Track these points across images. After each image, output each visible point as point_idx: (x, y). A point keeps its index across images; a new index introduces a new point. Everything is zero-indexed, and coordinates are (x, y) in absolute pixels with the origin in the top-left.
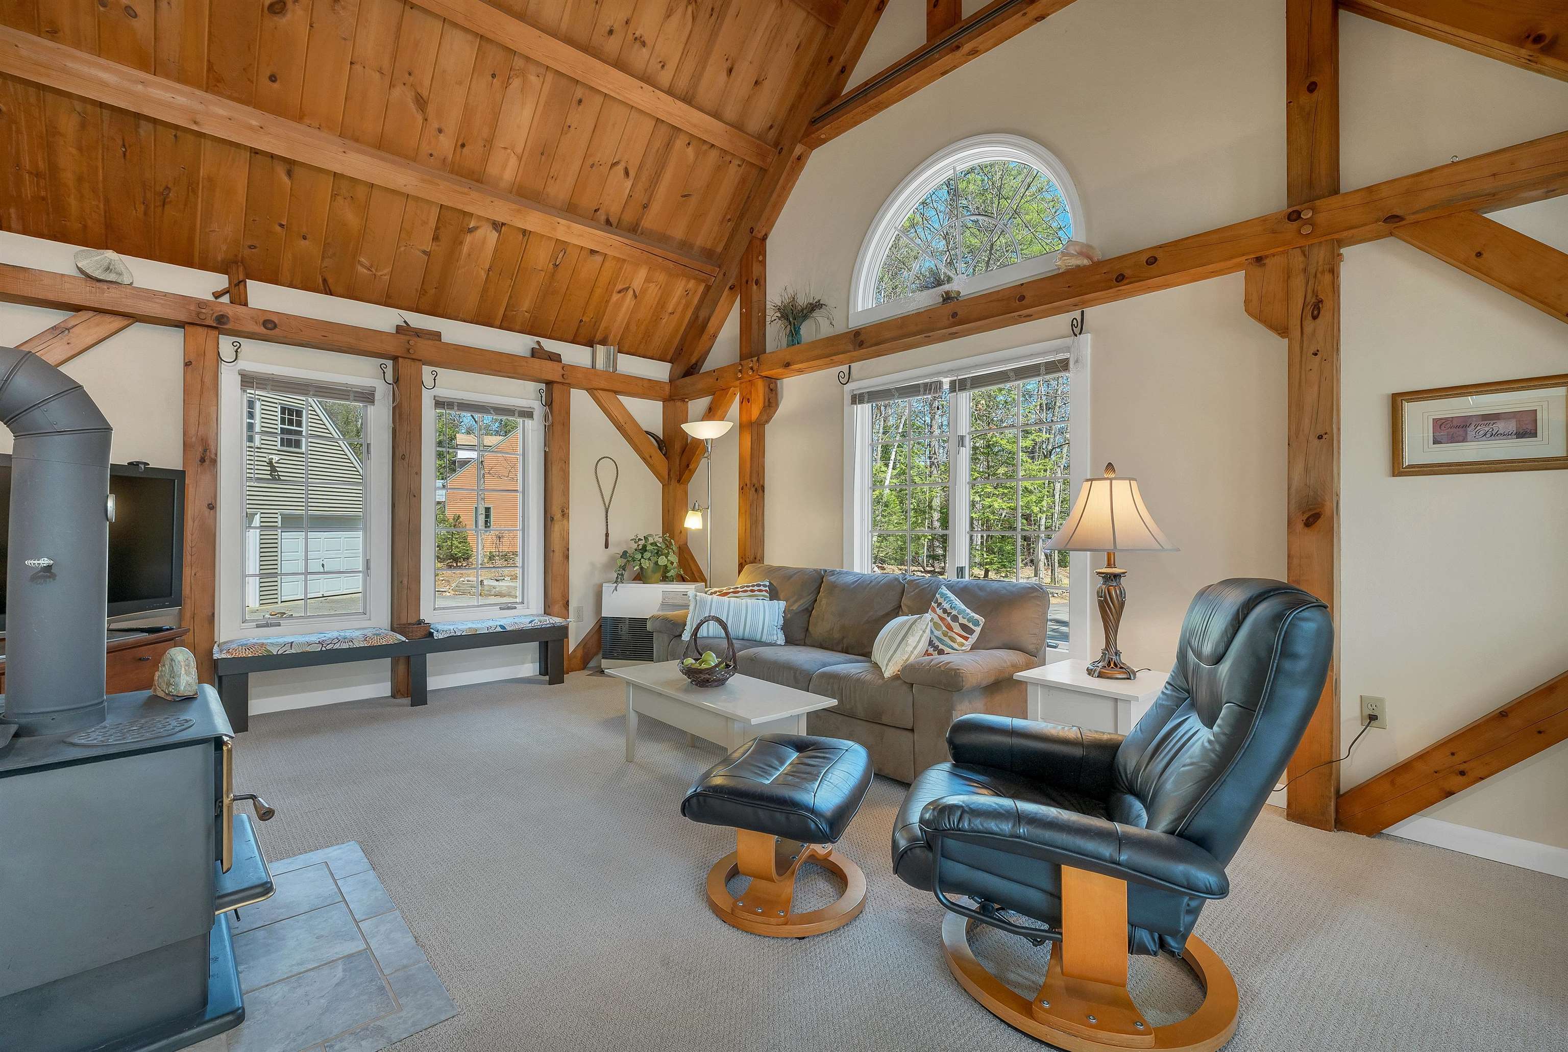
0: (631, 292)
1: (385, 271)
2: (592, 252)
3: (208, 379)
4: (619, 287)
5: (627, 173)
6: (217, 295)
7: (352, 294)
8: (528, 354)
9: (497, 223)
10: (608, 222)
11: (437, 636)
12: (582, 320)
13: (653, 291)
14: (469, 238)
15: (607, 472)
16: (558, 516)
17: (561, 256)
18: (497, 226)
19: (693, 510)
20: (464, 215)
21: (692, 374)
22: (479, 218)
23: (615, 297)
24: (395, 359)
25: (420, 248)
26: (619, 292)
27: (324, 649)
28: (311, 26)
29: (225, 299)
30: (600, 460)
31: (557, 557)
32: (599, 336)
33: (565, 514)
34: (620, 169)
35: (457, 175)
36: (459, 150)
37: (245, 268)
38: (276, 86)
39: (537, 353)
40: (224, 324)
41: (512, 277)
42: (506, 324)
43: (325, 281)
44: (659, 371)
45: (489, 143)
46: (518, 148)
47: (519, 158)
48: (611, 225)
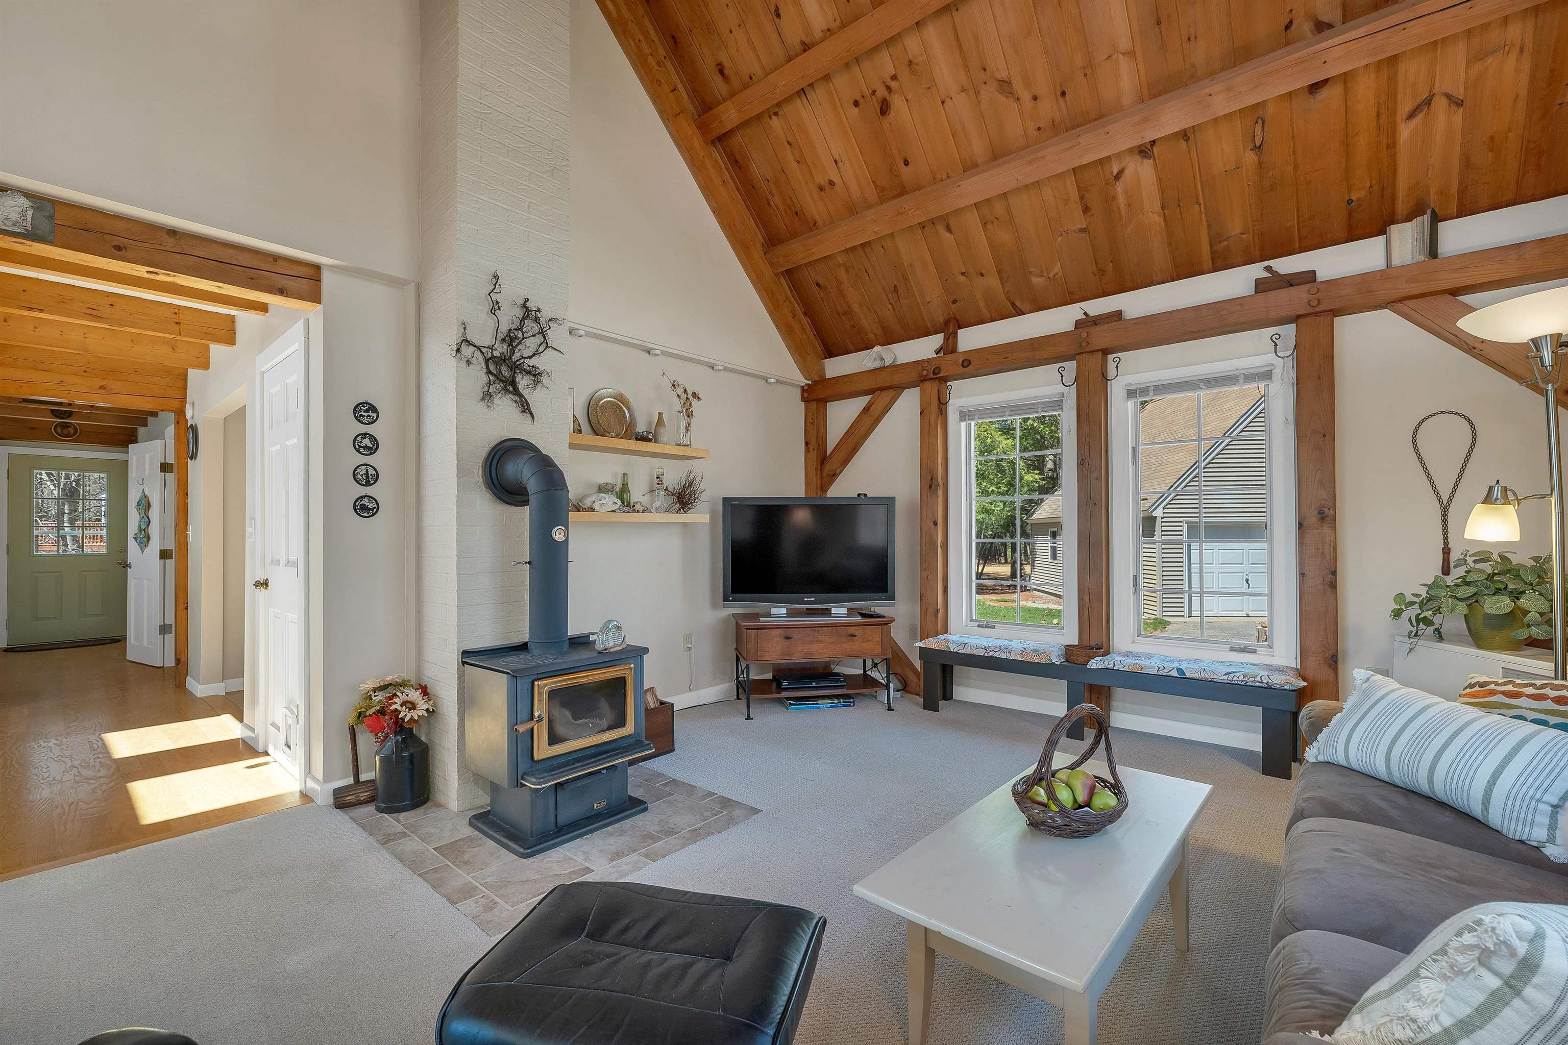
0: (1440, 103)
1: (1057, 268)
2: (1314, 88)
3: (933, 419)
4: (1405, 107)
6: (937, 353)
7: (1040, 305)
8: (1251, 292)
9: (1143, 148)
10: (1322, 24)
11: (1090, 665)
12: (1350, 201)
14: (1119, 187)
16: (1311, 520)
17: (1258, 129)
18: (1144, 151)
20: (1102, 165)
22: (1119, 155)
23: (1405, 131)
24: (1076, 357)
25: (1074, 228)
26: (1411, 116)
27: (986, 655)
29: (943, 354)
30: (1420, 424)
31: (1311, 583)
33: (1325, 517)
35: (1073, 129)
36: (1061, 100)
37: (950, 320)
38: (912, 167)
39: (1269, 286)
40: (938, 373)
41: (1198, 199)
42: (1221, 263)
43: (1013, 304)
45: (1089, 68)
46: (1124, 43)
47: (1131, 54)
48: (1330, 26)
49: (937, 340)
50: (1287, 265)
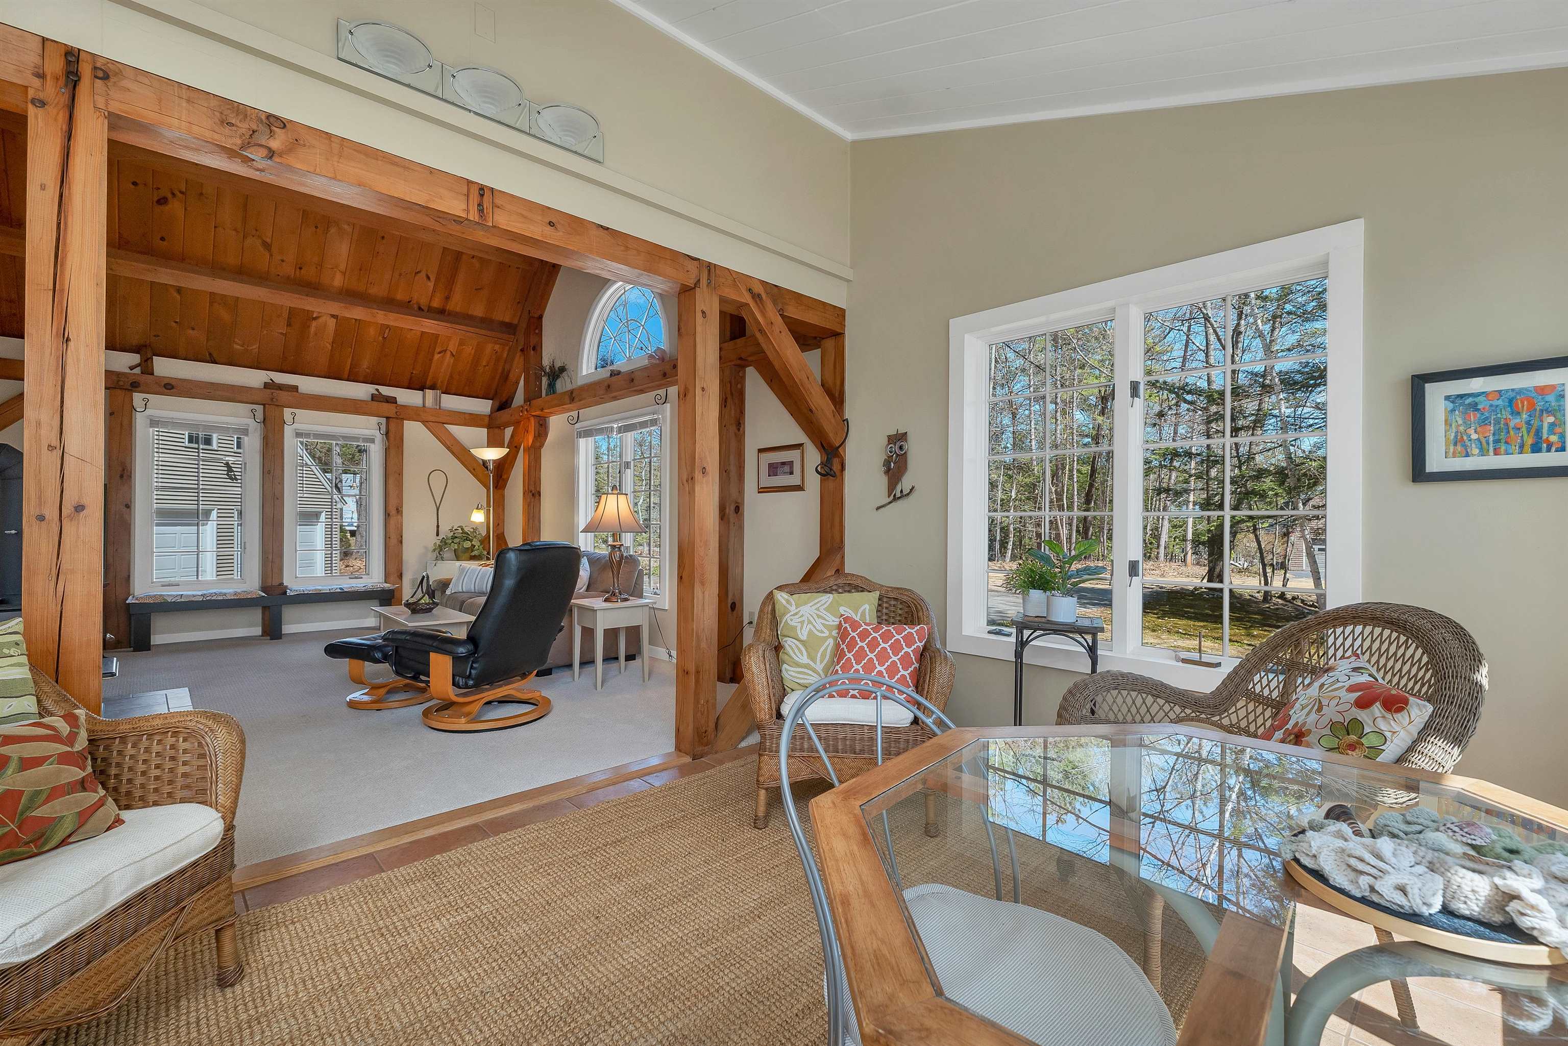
0: (448, 353)
1: (254, 347)
2: (410, 330)
3: (125, 422)
4: (438, 350)
5: (428, 278)
6: (131, 368)
7: (231, 362)
8: (369, 399)
9: (333, 315)
10: (420, 309)
11: (289, 593)
12: (412, 373)
13: (469, 350)
14: (314, 324)
15: (438, 482)
16: (393, 512)
17: (386, 334)
19: (477, 508)
20: (308, 312)
21: (504, 408)
22: (320, 312)
23: (437, 356)
24: (264, 405)
25: (278, 331)
26: (439, 353)
27: (204, 599)
28: (185, 209)
29: (137, 371)
30: (432, 472)
31: (393, 541)
32: (428, 383)
33: (399, 511)
34: (423, 274)
36: (298, 271)
37: (152, 349)
38: (165, 243)
39: (376, 398)
40: (137, 386)
41: (352, 346)
42: (352, 377)
43: (210, 354)
44: (483, 406)
45: (320, 265)
46: (342, 267)
47: (344, 274)
48: (423, 310)
49: (135, 358)
50: (386, 391)
